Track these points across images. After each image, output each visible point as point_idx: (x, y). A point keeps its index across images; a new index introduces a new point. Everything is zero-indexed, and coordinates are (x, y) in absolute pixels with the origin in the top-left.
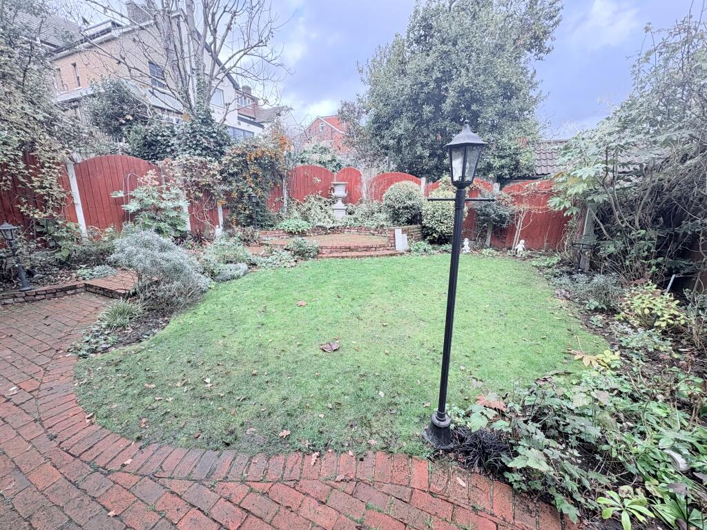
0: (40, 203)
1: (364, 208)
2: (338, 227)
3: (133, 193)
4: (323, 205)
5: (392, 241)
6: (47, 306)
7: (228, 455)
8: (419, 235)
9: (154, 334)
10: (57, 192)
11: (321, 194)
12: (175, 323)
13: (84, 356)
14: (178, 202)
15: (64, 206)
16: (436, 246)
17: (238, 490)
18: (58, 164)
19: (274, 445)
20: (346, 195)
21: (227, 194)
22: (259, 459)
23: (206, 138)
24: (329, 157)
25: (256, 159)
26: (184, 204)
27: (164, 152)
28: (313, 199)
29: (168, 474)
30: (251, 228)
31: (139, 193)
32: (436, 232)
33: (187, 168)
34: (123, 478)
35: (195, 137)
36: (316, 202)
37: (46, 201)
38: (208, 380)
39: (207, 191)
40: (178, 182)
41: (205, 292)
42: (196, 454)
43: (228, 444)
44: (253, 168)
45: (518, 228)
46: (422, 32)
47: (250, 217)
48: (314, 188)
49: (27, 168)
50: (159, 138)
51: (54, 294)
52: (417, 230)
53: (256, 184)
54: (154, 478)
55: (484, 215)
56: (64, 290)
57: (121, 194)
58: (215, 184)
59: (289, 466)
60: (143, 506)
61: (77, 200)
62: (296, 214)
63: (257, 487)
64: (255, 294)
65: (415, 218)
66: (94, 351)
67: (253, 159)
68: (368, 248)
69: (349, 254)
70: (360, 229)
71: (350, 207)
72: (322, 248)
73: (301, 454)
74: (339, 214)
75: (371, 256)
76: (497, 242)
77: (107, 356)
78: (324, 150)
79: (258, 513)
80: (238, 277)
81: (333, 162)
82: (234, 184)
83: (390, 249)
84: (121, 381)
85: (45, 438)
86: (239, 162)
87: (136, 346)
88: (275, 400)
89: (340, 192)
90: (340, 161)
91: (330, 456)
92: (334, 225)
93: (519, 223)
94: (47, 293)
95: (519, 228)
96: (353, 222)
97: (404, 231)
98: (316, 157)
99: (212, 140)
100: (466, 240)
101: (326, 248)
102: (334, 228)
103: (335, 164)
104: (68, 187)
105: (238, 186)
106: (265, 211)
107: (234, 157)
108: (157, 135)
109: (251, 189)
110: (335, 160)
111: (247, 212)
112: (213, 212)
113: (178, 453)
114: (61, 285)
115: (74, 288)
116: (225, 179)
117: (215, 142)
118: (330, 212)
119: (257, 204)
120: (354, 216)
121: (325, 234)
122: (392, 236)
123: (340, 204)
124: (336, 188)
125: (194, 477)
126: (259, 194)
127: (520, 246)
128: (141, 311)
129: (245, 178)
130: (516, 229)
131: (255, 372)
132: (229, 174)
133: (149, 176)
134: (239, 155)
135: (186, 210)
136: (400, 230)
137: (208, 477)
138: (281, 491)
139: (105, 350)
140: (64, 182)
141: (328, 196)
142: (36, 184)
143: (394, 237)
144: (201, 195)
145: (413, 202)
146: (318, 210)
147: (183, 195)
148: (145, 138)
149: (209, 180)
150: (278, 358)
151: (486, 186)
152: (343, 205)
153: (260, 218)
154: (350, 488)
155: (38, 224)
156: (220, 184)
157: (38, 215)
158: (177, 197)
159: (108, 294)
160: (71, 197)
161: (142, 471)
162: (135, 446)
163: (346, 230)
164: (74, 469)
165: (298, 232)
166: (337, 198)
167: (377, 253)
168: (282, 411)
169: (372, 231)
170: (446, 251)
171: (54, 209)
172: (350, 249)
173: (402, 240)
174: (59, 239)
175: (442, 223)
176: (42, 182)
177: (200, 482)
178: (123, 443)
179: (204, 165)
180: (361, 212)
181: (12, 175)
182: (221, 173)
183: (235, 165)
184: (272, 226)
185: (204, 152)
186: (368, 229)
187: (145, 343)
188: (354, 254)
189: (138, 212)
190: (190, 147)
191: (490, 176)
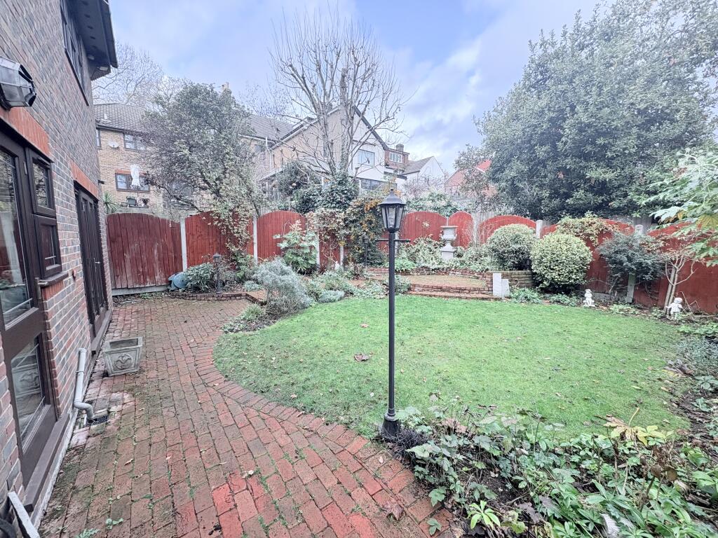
0: (235, 242)
1: (472, 251)
2: (443, 269)
3: (285, 236)
4: (432, 248)
5: (489, 286)
6: (225, 304)
7: (260, 397)
8: (528, 282)
9: (264, 327)
10: (245, 235)
11: (432, 237)
12: (280, 323)
13: (226, 332)
14: (312, 241)
15: (248, 244)
16: (547, 295)
17: (253, 412)
18: (247, 219)
19: (285, 401)
20: (455, 238)
21: (347, 236)
22: (273, 405)
23: (340, 195)
24: (444, 203)
25: (371, 208)
26: (316, 244)
27: (313, 206)
28: (422, 242)
29: (229, 395)
30: (362, 264)
31: (289, 236)
32: (546, 279)
33: (323, 218)
34: (211, 390)
35: (333, 194)
36: (425, 245)
37: (239, 241)
38: (274, 358)
39: (332, 234)
40: (315, 228)
41: (307, 308)
42: (246, 391)
43: (263, 392)
44: (368, 216)
45: (671, 281)
46: (540, 77)
47: (362, 255)
48: (425, 232)
49: (233, 221)
50: (311, 197)
51: (230, 297)
52: (525, 276)
53: (370, 229)
54: (222, 395)
55: (614, 262)
56: (235, 296)
57: (278, 237)
58: (339, 229)
59: (285, 413)
60: (211, 403)
61: (255, 241)
62: (404, 255)
63: (262, 415)
64: (338, 314)
65: (523, 264)
66: (232, 331)
67: (369, 209)
68: (461, 290)
69: (439, 293)
70: (464, 272)
71: (460, 249)
72: (414, 285)
73: (295, 409)
74: (447, 256)
75: (460, 298)
76: (643, 299)
77: (236, 334)
78: (440, 197)
79: (255, 425)
80: (335, 301)
81: (449, 208)
82: (353, 229)
83: (486, 294)
84: (234, 348)
85: (193, 365)
86: (359, 212)
87: (251, 333)
88: (302, 379)
89: (449, 235)
90: (457, 206)
91: (311, 417)
92: (439, 266)
93: (672, 276)
94: (227, 296)
95: (673, 282)
96: (458, 264)
97: (504, 276)
98: (429, 204)
99: (343, 196)
100: (588, 291)
101: (419, 286)
102: (439, 269)
103: (449, 209)
104: (252, 233)
105: (355, 231)
106: (375, 251)
107: (355, 208)
108: (310, 195)
109: (365, 233)
110: (450, 206)
111: (360, 251)
112: (337, 251)
113: (238, 388)
114: (236, 293)
115: (240, 295)
116: (347, 226)
117: (347, 197)
118: (438, 254)
119: (369, 245)
120: (462, 259)
121: (429, 274)
122: (489, 280)
123: (448, 247)
124: (445, 232)
125: (239, 401)
126: (372, 237)
127: (675, 305)
128: (265, 314)
129: (361, 224)
130: (668, 283)
131: (302, 360)
132: (351, 221)
133: (297, 225)
134: (358, 207)
135: (318, 248)
136: (500, 275)
137: (244, 403)
138: (273, 422)
139: (237, 331)
140: (249, 229)
141: (438, 239)
142: (236, 231)
143: (492, 280)
144: (328, 237)
145: (519, 246)
146: (427, 251)
147: (317, 238)
148: (303, 198)
149: (335, 226)
150: (322, 356)
151: (622, 228)
152: (452, 247)
153: (370, 257)
154: (307, 434)
155: (234, 255)
156: (343, 229)
157: (234, 249)
158: (313, 239)
159: (253, 300)
160: (252, 239)
161: (220, 391)
162: (224, 379)
163: (452, 272)
164: (197, 380)
165: (402, 271)
166: (445, 241)
167: (468, 296)
168: (301, 385)
169: (476, 275)
170: (559, 302)
171: (242, 246)
172: (441, 289)
173: (500, 285)
174: (241, 264)
175: (552, 269)
176: (238, 230)
177: (240, 404)
178: (220, 376)
179: (333, 215)
180: (470, 256)
181: (227, 226)
182: (345, 220)
183: (354, 214)
184: (380, 264)
185: (337, 205)
186: (472, 272)
187: (257, 331)
188: (443, 294)
189: (286, 248)
190: (329, 202)
191: (634, 215)
